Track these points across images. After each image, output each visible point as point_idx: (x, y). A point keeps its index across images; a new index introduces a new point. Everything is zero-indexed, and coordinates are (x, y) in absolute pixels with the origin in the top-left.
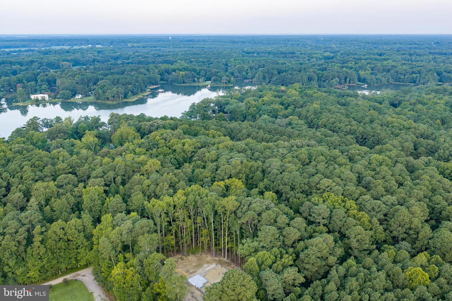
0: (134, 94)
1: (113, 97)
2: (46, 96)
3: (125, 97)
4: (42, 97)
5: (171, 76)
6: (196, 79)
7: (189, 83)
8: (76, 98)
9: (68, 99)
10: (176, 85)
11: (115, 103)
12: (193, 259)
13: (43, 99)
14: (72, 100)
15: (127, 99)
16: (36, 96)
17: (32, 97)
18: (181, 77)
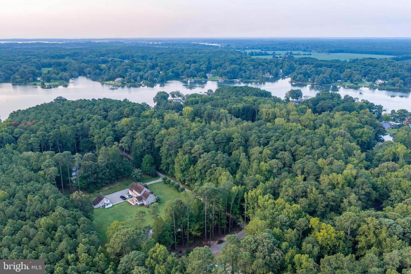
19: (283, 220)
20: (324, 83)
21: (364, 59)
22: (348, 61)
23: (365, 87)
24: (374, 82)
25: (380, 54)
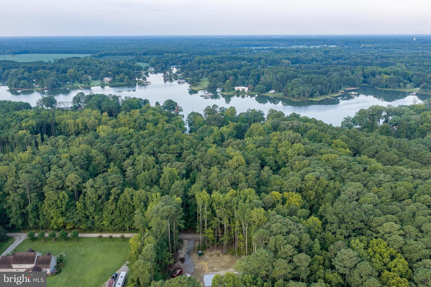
0: (322, 93)
1: (299, 95)
2: (246, 89)
3: (312, 96)
4: (242, 89)
5: (374, 79)
6: (401, 84)
7: (393, 88)
8: (270, 93)
9: (262, 93)
10: (376, 89)
11: (299, 100)
12: (227, 260)
13: (243, 91)
14: (265, 94)
15: (313, 98)
16: (238, 87)
17: (236, 88)
18: (385, 81)
19: (260, 203)
20: (55, 87)
21: (69, 59)
22: (52, 61)
23: (97, 86)
24: (102, 80)
25: (69, 53)
